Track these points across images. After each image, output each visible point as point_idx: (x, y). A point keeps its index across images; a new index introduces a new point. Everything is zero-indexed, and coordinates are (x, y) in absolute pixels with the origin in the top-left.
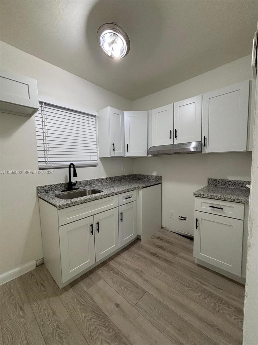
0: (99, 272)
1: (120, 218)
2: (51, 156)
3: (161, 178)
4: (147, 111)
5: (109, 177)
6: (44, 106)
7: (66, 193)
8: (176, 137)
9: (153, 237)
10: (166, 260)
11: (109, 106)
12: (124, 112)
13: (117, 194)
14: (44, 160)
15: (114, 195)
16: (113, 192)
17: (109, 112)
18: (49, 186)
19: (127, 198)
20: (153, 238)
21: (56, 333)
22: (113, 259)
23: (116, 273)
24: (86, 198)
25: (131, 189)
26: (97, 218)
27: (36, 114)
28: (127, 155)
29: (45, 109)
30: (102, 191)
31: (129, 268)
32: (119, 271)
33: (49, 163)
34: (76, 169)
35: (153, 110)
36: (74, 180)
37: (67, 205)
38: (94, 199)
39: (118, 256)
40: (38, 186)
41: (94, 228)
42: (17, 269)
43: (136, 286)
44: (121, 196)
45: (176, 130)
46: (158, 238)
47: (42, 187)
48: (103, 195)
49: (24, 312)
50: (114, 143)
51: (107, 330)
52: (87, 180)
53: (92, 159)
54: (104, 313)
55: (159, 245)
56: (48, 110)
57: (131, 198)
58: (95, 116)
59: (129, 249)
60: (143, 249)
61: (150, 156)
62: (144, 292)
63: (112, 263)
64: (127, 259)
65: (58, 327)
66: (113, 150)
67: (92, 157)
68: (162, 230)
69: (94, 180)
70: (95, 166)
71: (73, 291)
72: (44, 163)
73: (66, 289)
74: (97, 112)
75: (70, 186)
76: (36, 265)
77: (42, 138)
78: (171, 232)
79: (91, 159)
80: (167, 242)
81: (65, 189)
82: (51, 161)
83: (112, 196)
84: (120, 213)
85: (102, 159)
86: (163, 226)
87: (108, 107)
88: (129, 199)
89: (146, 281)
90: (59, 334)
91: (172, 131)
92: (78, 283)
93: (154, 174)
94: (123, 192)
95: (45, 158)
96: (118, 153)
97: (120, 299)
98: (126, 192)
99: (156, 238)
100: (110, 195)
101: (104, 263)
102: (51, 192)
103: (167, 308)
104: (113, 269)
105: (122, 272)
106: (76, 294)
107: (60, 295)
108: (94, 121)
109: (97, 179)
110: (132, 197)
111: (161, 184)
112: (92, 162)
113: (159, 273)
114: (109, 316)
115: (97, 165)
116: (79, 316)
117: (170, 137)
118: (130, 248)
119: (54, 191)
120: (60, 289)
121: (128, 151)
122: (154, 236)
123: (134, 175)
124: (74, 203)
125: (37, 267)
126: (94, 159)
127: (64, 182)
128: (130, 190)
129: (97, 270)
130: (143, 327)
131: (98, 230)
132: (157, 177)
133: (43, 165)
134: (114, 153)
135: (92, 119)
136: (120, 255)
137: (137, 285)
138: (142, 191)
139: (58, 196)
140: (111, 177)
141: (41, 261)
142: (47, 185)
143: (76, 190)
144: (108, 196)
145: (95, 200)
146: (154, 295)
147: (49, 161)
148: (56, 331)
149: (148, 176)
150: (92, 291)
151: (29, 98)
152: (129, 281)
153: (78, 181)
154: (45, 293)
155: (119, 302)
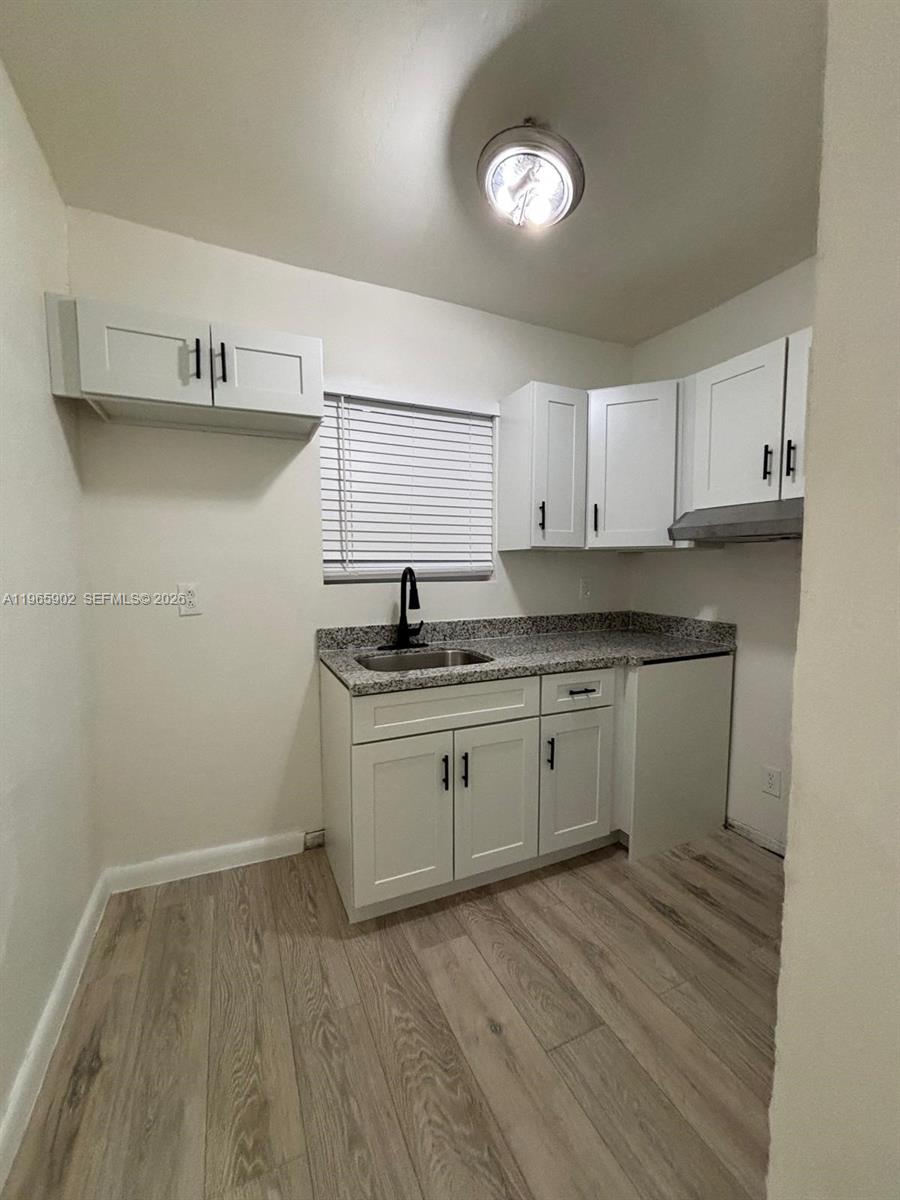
0: (464, 911)
1: (546, 755)
2: (356, 546)
3: (735, 630)
4: (680, 380)
5: (532, 615)
6: (343, 404)
7: (390, 655)
8: (790, 470)
9: (677, 852)
10: (708, 945)
11: (534, 380)
12: (589, 392)
13: (539, 672)
14: (337, 556)
15: (527, 676)
16: (522, 664)
17: (534, 401)
18: (347, 629)
19: (574, 690)
20: (677, 856)
21: (319, 1027)
22: (514, 887)
23: (516, 932)
24: (432, 675)
25: (592, 662)
26: (465, 741)
27: (320, 431)
28: (594, 542)
29: (347, 411)
30: (492, 660)
31: (562, 929)
32: (525, 929)
33: (350, 565)
34: (419, 585)
35: (699, 374)
36: (413, 617)
37: (376, 687)
38: (456, 682)
39: (535, 883)
40: (319, 628)
41: (455, 771)
42: (262, 841)
43: (573, 994)
44: (551, 683)
45: (790, 442)
46: (701, 859)
47: (329, 632)
48: (487, 672)
49: (260, 948)
50: (544, 503)
51: (448, 1080)
52: (456, 620)
53: (475, 557)
54: (451, 1031)
55: (698, 886)
56: (353, 415)
57: (592, 695)
58: (491, 418)
59: (576, 871)
60: (626, 882)
61: (684, 544)
62: (596, 1022)
63: (509, 899)
64: (562, 899)
65: (326, 1016)
66: (540, 528)
67: (475, 548)
68: (726, 834)
69: (478, 621)
70: (483, 577)
71: (381, 940)
72: (339, 565)
73: (363, 928)
74: (498, 405)
75: (403, 636)
76: (305, 844)
77: (335, 495)
78: (761, 850)
79: (473, 554)
80: (736, 881)
81: (391, 644)
82: (356, 561)
83: (517, 677)
84: (545, 739)
85: (505, 555)
86: (730, 820)
87: (532, 382)
88: (583, 697)
89: (612, 988)
90: (324, 1032)
91: (775, 447)
92: (399, 923)
93: (707, 615)
94: (560, 668)
95: (342, 551)
96: (559, 536)
97: (506, 1013)
98: (572, 671)
99: (693, 858)
100: (511, 674)
101: (483, 892)
102: (351, 648)
103: (670, 1107)
104: (506, 918)
105: (534, 935)
106: (386, 951)
107: (349, 938)
108: (488, 432)
109: (486, 621)
110: (594, 691)
111: (731, 657)
112: (474, 564)
113: (668, 980)
114: (462, 1045)
115: (489, 573)
116: (384, 1011)
117: (766, 473)
118: (582, 868)
119: (359, 646)
120: (352, 921)
121: (596, 529)
122: (686, 848)
123: (627, 614)
124: (394, 684)
125: (307, 849)
126: (483, 555)
127: (389, 623)
128: (589, 665)
129: (458, 904)
130: (562, 1123)
131: (465, 778)
132: (716, 626)
133: (335, 570)
134: (544, 536)
135: (481, 428)
136: (541, 879)
137: (574, 989)
138: (637, 674)
139: (365, 663)
140: (536, 618)
141: (317, 837)
142: (344, 626)
143: (417, 649)
144: (504, 675)
145: (460, 683)
146: (628, 1046)
147: (350, 561)
148: (321, 1024)
149: (679, 621)
150: (431, 958)
151: (302, 392)
152: (553, 972)
153: (425, 622)
154: (314, 920)
155: (502, 1020)
